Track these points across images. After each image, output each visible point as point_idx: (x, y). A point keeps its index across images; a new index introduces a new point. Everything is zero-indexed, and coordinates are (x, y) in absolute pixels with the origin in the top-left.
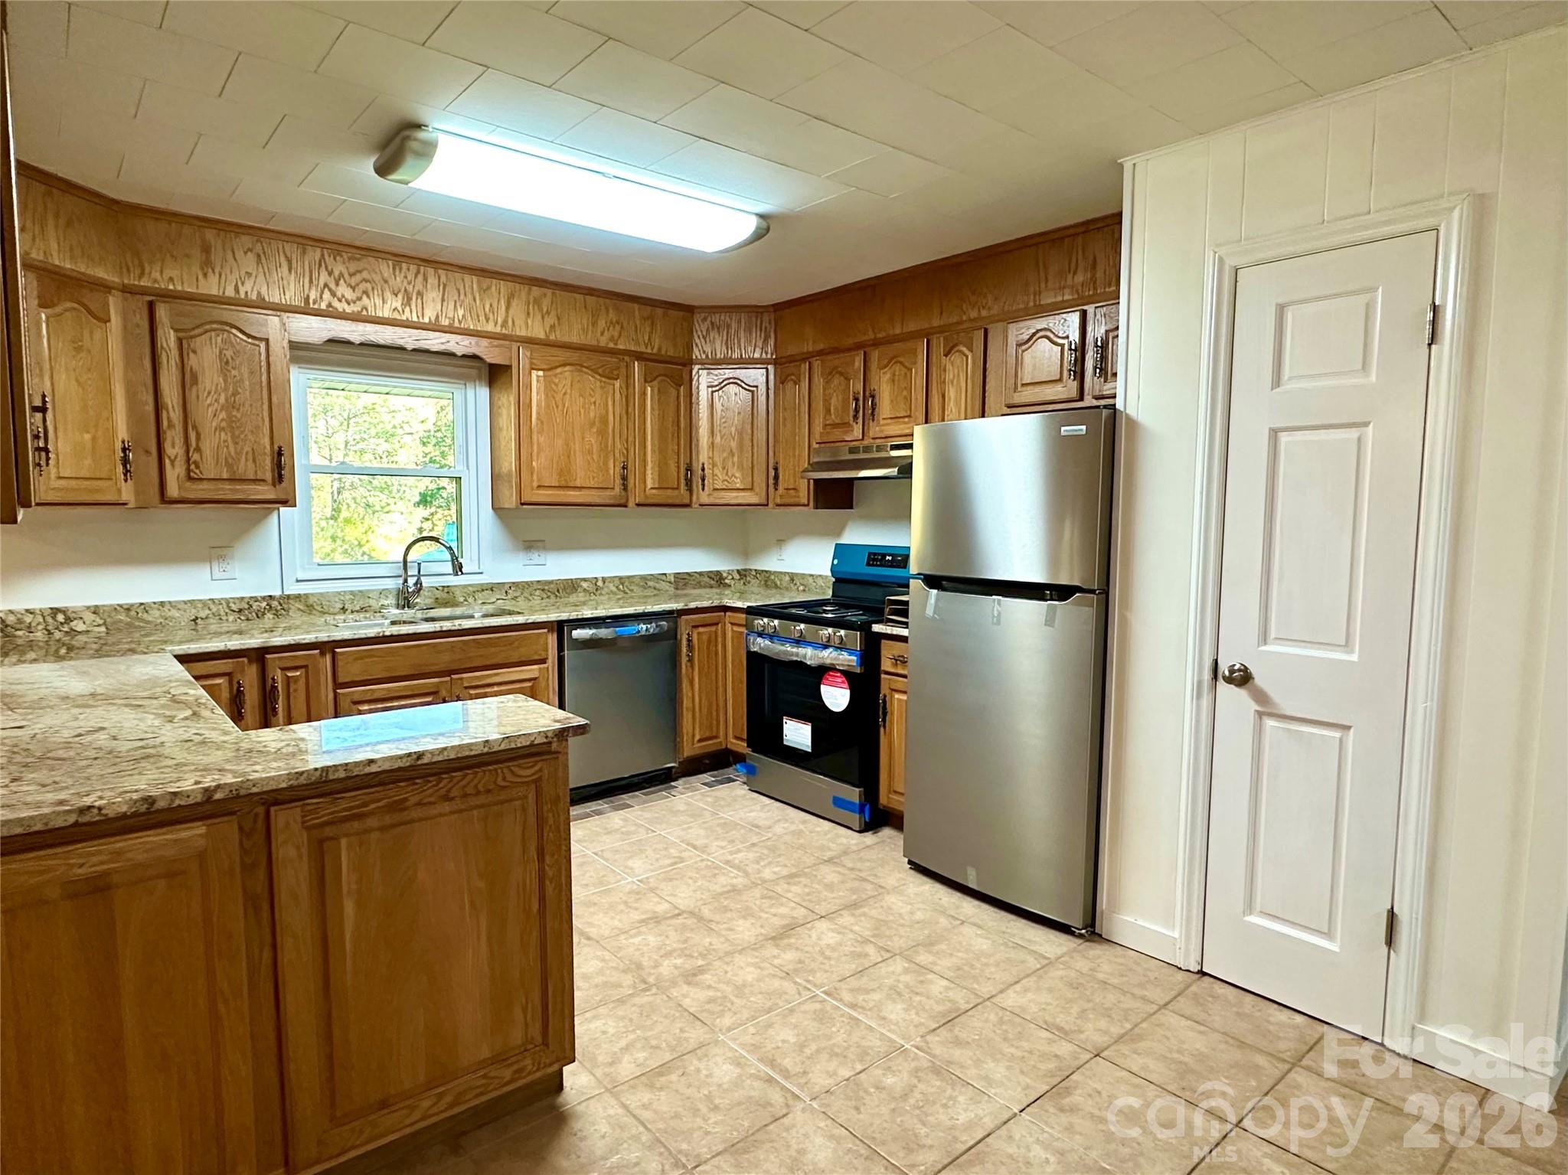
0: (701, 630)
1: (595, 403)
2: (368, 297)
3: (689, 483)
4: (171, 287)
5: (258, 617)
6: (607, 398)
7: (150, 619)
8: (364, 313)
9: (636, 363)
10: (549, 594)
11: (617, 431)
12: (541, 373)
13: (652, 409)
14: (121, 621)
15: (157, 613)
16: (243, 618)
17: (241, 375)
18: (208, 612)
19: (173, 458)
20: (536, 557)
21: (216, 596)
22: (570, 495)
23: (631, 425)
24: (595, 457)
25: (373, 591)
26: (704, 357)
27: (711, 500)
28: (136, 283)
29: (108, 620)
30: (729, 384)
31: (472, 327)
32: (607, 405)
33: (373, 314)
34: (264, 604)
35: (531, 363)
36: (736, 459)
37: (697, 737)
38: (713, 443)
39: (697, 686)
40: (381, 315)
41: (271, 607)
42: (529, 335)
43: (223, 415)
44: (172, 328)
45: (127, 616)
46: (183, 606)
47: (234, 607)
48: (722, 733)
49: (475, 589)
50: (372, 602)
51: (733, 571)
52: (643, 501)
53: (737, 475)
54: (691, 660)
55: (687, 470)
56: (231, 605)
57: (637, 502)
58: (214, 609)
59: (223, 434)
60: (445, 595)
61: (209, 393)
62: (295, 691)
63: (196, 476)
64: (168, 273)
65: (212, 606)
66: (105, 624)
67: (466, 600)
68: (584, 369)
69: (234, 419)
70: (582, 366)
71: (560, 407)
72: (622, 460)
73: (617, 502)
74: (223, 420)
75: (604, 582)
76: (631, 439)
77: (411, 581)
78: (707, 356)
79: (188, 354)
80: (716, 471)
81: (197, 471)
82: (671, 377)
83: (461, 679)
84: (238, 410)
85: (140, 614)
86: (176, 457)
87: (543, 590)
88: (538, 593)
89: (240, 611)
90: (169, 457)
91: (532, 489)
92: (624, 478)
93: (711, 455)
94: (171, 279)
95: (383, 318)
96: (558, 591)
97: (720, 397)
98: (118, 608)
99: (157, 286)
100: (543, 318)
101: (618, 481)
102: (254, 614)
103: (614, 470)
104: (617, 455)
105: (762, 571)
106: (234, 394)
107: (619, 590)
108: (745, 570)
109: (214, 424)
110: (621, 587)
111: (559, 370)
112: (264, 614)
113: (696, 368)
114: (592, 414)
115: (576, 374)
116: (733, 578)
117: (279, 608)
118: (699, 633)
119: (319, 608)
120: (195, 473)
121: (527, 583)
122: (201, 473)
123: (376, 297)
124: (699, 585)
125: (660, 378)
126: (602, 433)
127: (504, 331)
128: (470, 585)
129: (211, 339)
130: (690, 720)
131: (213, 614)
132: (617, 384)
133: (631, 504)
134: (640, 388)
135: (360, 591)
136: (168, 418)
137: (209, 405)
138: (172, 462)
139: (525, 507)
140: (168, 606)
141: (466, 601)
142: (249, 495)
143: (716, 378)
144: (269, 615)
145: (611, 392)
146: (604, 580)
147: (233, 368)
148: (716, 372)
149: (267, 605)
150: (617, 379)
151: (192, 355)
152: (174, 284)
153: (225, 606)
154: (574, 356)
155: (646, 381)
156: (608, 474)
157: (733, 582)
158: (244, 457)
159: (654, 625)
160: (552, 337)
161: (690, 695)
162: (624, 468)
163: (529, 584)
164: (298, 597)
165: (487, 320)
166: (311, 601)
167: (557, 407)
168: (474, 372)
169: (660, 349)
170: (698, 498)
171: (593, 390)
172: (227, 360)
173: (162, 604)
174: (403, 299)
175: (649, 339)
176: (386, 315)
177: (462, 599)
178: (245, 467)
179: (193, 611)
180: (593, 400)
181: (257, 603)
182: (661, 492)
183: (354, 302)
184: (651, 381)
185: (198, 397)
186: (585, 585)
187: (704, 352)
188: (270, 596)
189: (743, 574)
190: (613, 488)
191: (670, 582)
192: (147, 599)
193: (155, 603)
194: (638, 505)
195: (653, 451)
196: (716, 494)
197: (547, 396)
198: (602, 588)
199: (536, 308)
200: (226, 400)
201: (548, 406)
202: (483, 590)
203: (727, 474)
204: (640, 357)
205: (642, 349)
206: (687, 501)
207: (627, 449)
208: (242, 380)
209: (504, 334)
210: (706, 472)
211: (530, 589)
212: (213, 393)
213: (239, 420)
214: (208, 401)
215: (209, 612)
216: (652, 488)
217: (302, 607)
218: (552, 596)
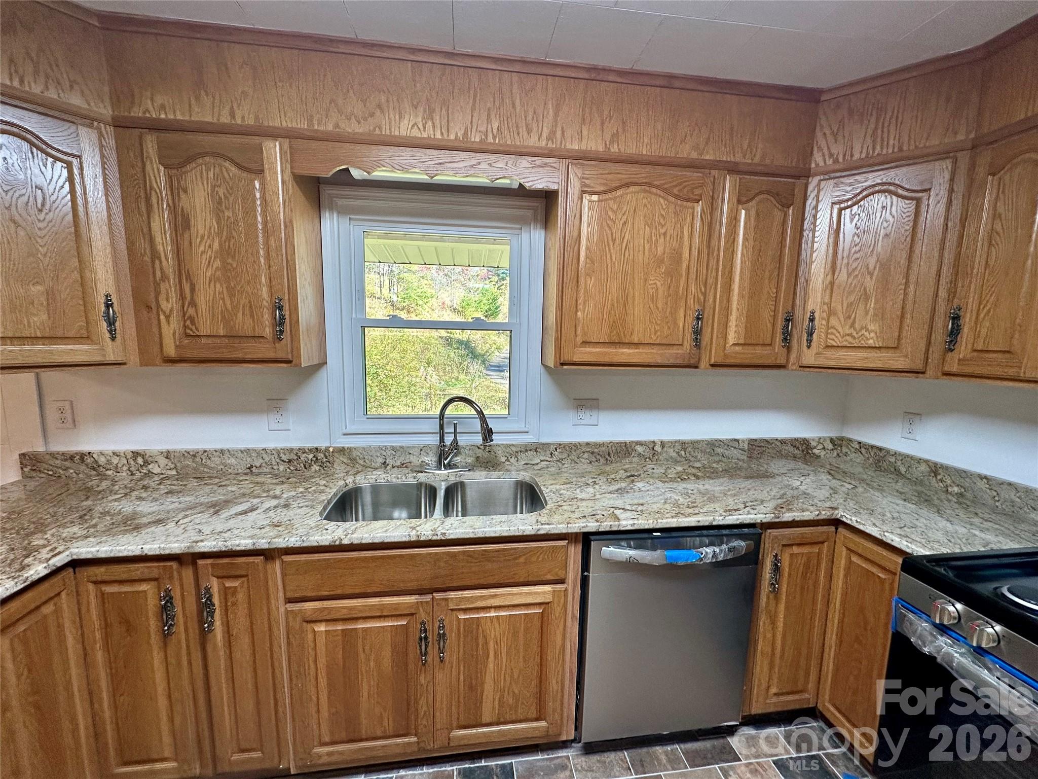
0: (795, 550)
1: (665, 234)
2: (382, 111)
3: (787, 338)
4: (163, 116)
5: (306, 468)
6: (682, 228)
7: (213, 465)
8: (377, 132)
9: (728, 177)
10: (598, 457)
11: (693, 270)
12: (595, 197)
13: (745, 239)
14: (188, 466)
15: (217, 460)
16: (292, 468)
17: (235, 215)
18: (261, 461)
19: (168, 312)
20: (587, 417)
21: (271, 445)
22: (623, 353)
23: (713, 263)
24: (660, 305)
25: (414, 447)
26: (830, 162)
27: (821, 362)
28: (126, 114)
29: (178, 465)
30: (873, 193)
31: (509, 142)
32: (682, 237)
33: (388, 132)
34: (311, 456)
35: (584, 185)
36: (872, 304)
37: (774, 690)
38: (832, 283)
39: (780, 624)
40: (397, 133)
41: (317, 459)
42: (584, 148)
43: (218, 263)
44: (162, 165)
45: (193, 462)
46: (240, 455)
47: (284, 458)
48: (811, 686)
49: (519, 449)
50: (413, 459)
51: (825, 440)
52: (720, 360)
53: (871, 327)
54: (775, 592)
55: (787, 320)
56: (282, 455)
57: (712, 362)
58: (267, 459)
59: (218, 285)
60: (486, 455)
61: (202, 238)
62: (234, 604)
63: (191, 333)
64: (159, 100)
65: (265, 456)
66: (175, 468)
67: (507, 460)
68: (654, 190)
69: (229, 267)
70: (650, 185)
71: (618, 241)
72: (697, 307)
73: (686, 362)
74: (217, 269)
75: (663, 447)
76: (710, 281)
77: (449, 439)
78: (836, 161)
79: (179, 193)
80: (834, 321)
81: (194, 328)
82: (776, 195)
83: (446, 600)
84: (233, 257)
85: (204, 461)
86: (171, 310)
87: (593, 453)
88: (586, 455)
89: (290, 461)
90: (164, 313)
91: (575, 346)
92: (697, 332)
93: (827, 299)
94: (163, 107)
95: (400, 137)
96: (609, 454)
97: (852, 217)
98: (186, 454)
99: (148, 115)
100: (602, 124)
101: (689, 336)
102: (302, 465)
103: (684, 322)
104: (690, 301)
105: (872, 447)
106: (230, 237)
107: (680, 456)
108: (842, 439)
109: (209, 274)
110: (683, 453)
111: (619, 192)
112: (310, 465)
113: (814, 182)
114: (660, 250)
115: (641, 195)
116: (824, 448)
117: (325, 460)
118: (792, 555)
119: (361, 462)
120: (191, 330)
121: (575, 445)
122: (196, 329)
123: (391, 112)
124: (781, 455)
125: (761, 196)
126: (672, 274)
127: (550, 145)
128: (513, 445)
129: (202, 173)
130: (766, 669)
131: (266, 463)
132: (699, 208)
133: (704, 364)
134: (730, 210)
135: (402, 447)
136: (161, 269)
137: (203, 252)
138: (168, 317)
139: (565, 367)
140: (227, 455)
141: (509, 461)
142: (246, 353)
143: (849, 188)
144: (315, 467)
145: (689, 219)
146: (663, 444)
147: (228, 209)
148: (851, 180)
149: (314, 457)
150: (698, 201)
151: (183, 196)
152: (166, 113)
153: (276, 457)
154: (642, 173)
155: (739, 202)
156: (675, 323)
157: (823, 453)
158: (241, 313)
159: (724, 547)
160: (615, 149)
161: (769, 635)
162: (698, 319)
163: (575, 447)
164: (342, 451)
165: (529, 132)
166: (354, 454)
167: (614, 240)
168: (529, 213)
169: (763, 157)
170: (799, 358)
171: (664, 218)
172: (220, 198)
173: (222, 451)
174: (425, 111)
175: (749, 145)
176: (403, 133)
177: (503, 459)
178: (242, 323)
179: (249, 459)
180: (662, 231)
181: (305, 455)
182: (749, 350)
183: (365, 119)
184: (747, 202)
185: (191, 243)
186: (640, 449)
187: (831, 155)
188: (317, 449)
189: (838, 443)
190: (681, 345)
191: (743, 450)
192: (207, 447)
193: (216, 451)
194: (712, 366)
195: (741, 296)
196: (829, 353)
197: (601, 226)
198: (661, 454)
199: (594, 108)
200: (220, 245)
201: (601, 240)
202: (526, 451)
203: (852, 325)
204: (733, 169)
205: (738, 158)
206: (782, 361)
207: (704, 294)
208: (236, 222)
209: (551, 150)
210: (816, 322)
211: (578, 452)
212: (206, 237)
213: (234, 269)
214: (202, 248)
215: (263, 461)
216: (734, 344)
217: (345, 461)
218: (602, 460)
